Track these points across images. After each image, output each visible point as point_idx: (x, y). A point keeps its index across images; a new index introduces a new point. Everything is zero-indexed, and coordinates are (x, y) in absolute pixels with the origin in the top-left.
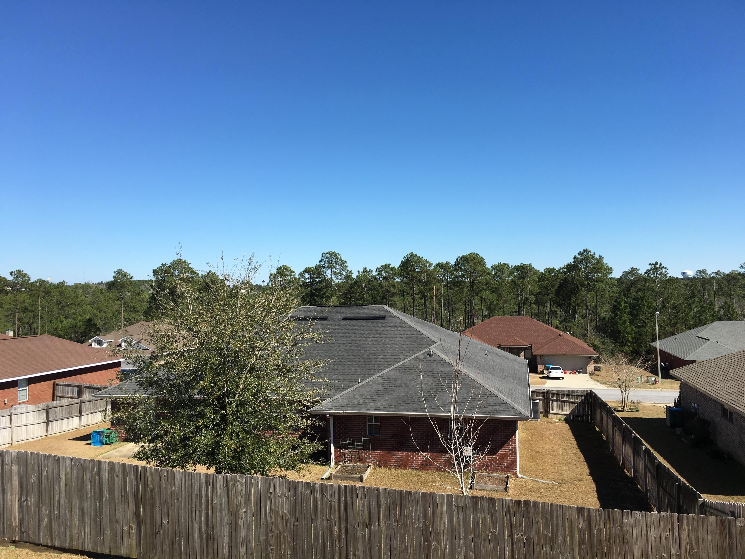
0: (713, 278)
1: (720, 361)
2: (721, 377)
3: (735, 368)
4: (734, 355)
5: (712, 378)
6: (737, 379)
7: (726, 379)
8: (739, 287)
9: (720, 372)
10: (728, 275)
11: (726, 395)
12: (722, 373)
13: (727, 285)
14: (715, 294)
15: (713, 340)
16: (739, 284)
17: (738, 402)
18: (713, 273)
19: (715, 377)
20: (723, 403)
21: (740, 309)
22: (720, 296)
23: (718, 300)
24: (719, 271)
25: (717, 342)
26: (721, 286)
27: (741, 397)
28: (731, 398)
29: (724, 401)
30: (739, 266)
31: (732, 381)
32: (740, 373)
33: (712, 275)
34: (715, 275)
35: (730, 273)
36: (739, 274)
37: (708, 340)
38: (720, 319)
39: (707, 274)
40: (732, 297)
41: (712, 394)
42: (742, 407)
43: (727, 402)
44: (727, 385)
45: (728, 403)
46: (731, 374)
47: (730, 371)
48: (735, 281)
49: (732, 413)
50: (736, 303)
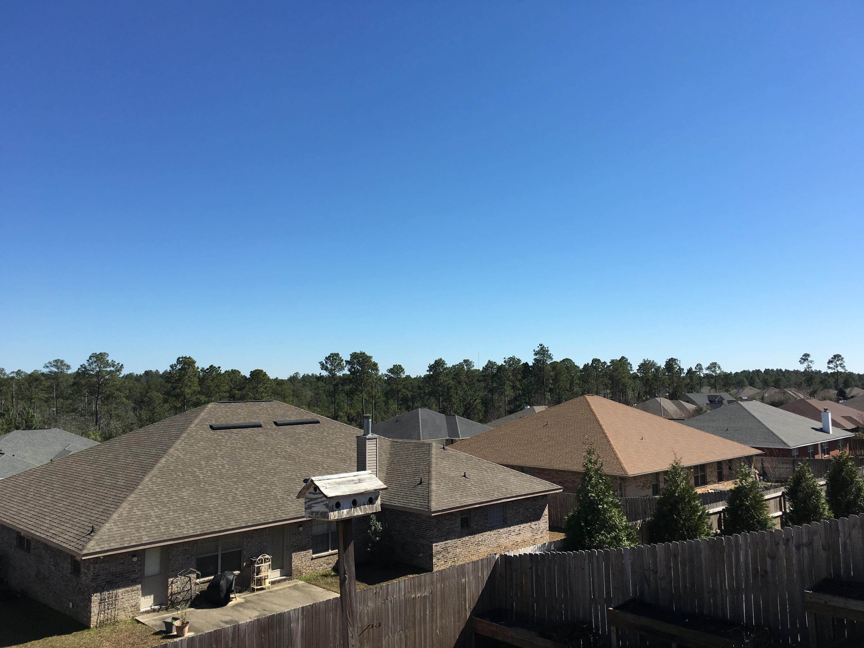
0: (13, 378)
1: (19, 478)
2: (20, 498)
3: (36, 486)
4: (35, 470)
5: (8, 501)
6: (38, 498)
7: (25, 500)
8: (42, 390)
9: (19, 492)
10: (30, 375)
11: (24, 520)
12: (21, 493)
13: (28, 387)
14: (12, 398)
15: (8, 454)
16: (41, 387)
17: (39, 526)
18: (13, 372)
19: (12, 499)
20: (19, 531)
21: (41, 415)
22: (19, 401)
23: (17, 405)
24: (19, 371)
25: (13, 456)
26: (21, 388)
27: (42, 520)
28: (30, 523)
29: (21, 527)
30: (43, 365)
31: (32, 502)
32: (42, 490)
33: (10, 376)
34: (15, 375)
35: (32, 373)
36: (43, 374)
37: (3, 454)
38: (17, 428)
39: (5, 374)
40: (33, 401)
41: (8, 521)
42: (42, 532)
43: (25, 528)
44: (25, 507)
45: (27, 529)
46: (31, 493)
47: (31, 490)
48: (38, 382)
49: (30, 541)
50: (37, 408)
